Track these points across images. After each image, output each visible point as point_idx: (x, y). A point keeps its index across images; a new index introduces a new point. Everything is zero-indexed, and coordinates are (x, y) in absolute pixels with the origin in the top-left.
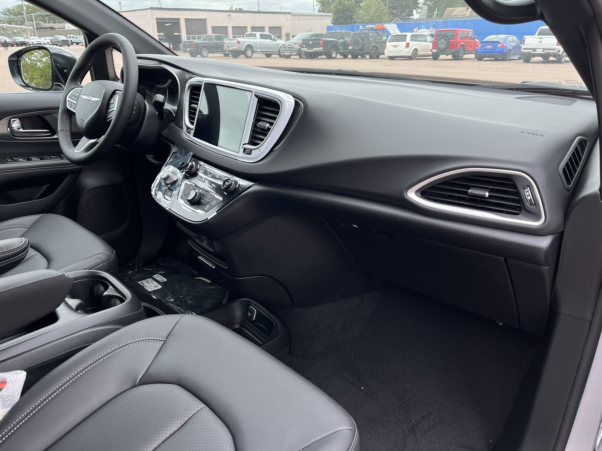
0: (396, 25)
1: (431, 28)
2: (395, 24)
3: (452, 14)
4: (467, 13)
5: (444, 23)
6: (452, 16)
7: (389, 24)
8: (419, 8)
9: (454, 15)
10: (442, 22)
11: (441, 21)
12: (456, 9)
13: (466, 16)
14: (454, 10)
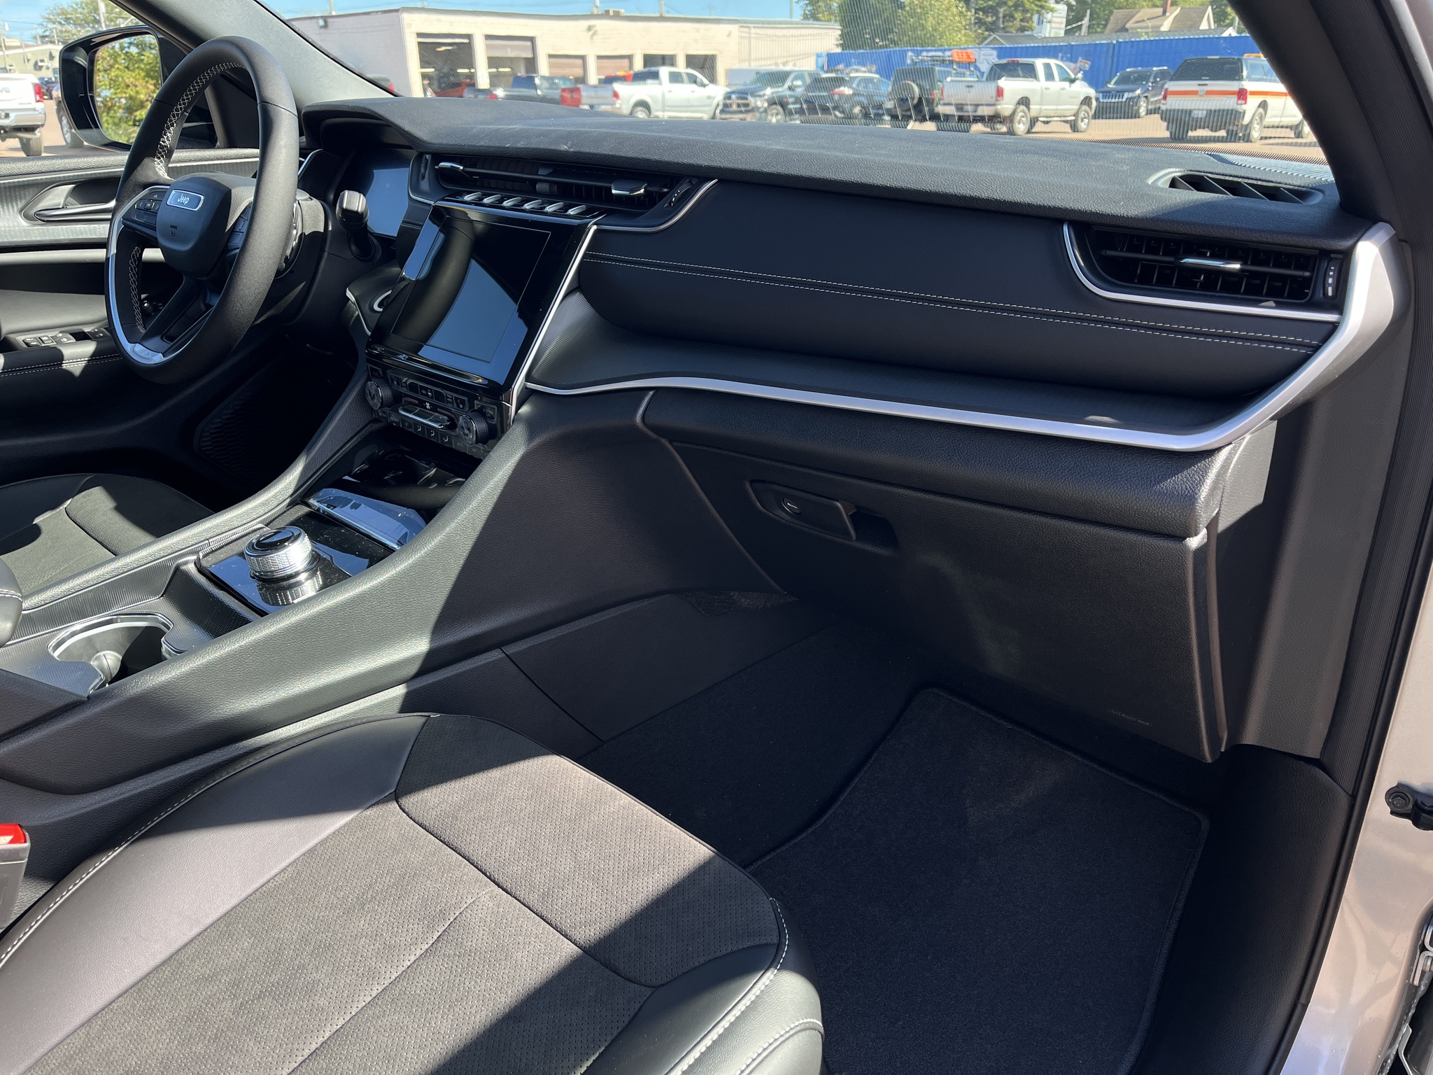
0: (995, 53)
1: (1080, 59)
2: (992, 48)
3: (1127, 26)
4: (1166, 24)
5: (1112, 47)
6: (1126, 30)
7: (978, 50)
9: (1131, 29)
10: (1108, 44)
12: (1139, 12)
13: (1163, 29)
14: (1131, 17)
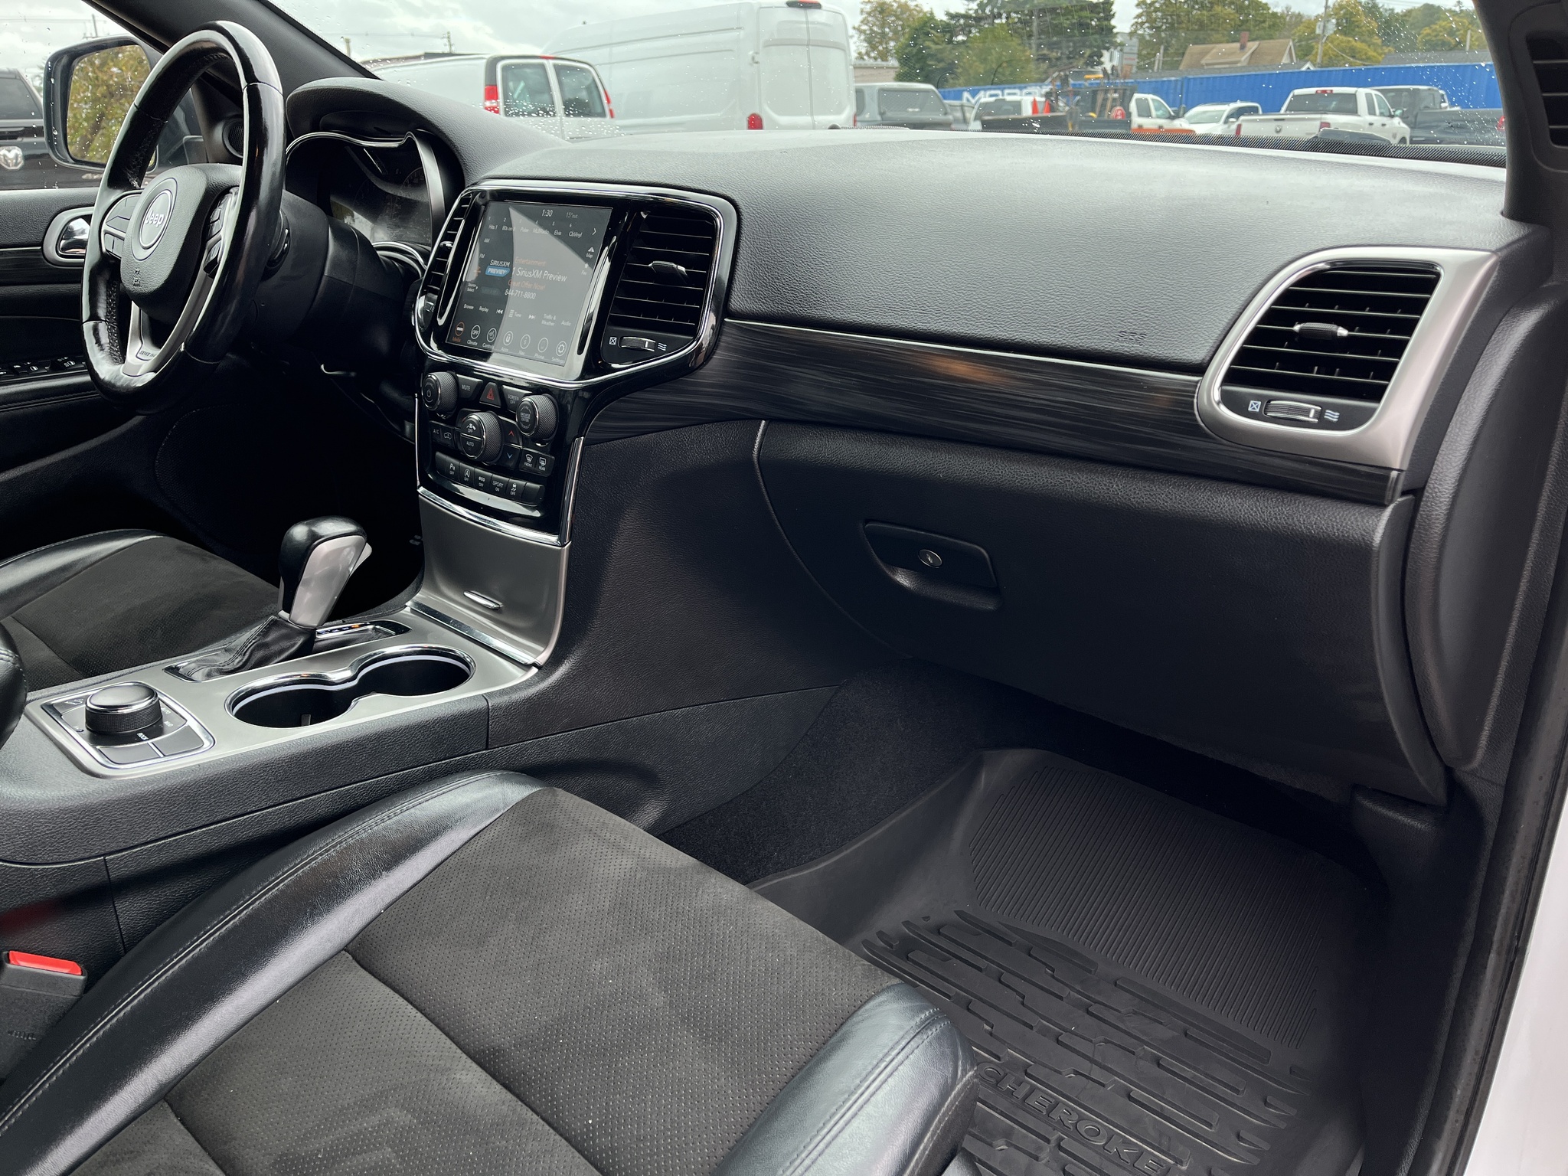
3: (1203, 62)
4: (1243, 59)
5: (1179, 83)
6: (1203, 66)
7: (1038, 87)
8: (1115, 45)
9: (1207, 65)
10: (1176, 81)
11: (1173, 79)
12: (1213, 48)
13: (1239, 65)
14: (1207, 53)
